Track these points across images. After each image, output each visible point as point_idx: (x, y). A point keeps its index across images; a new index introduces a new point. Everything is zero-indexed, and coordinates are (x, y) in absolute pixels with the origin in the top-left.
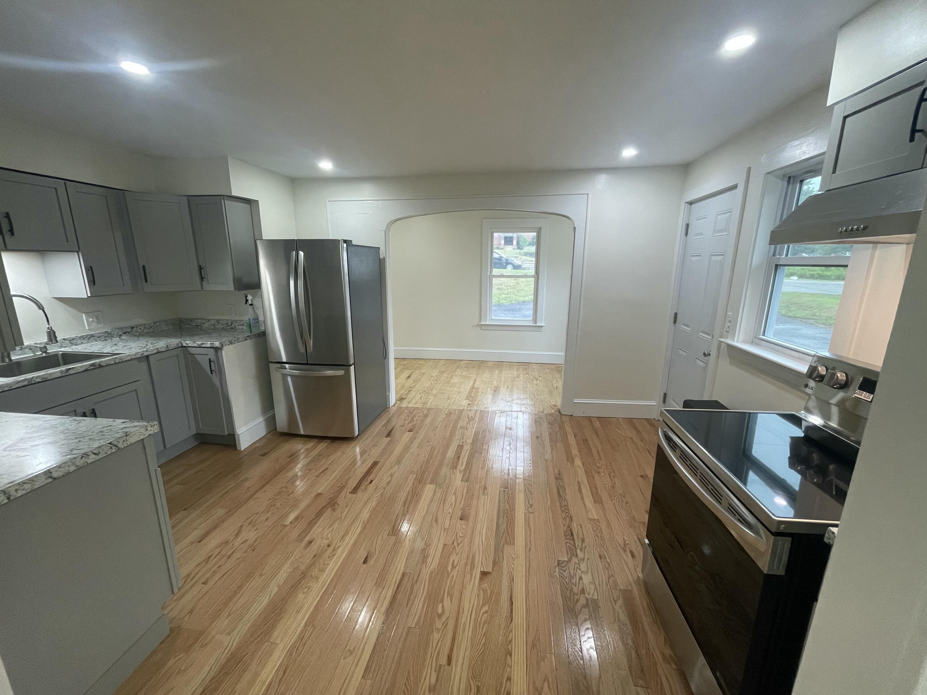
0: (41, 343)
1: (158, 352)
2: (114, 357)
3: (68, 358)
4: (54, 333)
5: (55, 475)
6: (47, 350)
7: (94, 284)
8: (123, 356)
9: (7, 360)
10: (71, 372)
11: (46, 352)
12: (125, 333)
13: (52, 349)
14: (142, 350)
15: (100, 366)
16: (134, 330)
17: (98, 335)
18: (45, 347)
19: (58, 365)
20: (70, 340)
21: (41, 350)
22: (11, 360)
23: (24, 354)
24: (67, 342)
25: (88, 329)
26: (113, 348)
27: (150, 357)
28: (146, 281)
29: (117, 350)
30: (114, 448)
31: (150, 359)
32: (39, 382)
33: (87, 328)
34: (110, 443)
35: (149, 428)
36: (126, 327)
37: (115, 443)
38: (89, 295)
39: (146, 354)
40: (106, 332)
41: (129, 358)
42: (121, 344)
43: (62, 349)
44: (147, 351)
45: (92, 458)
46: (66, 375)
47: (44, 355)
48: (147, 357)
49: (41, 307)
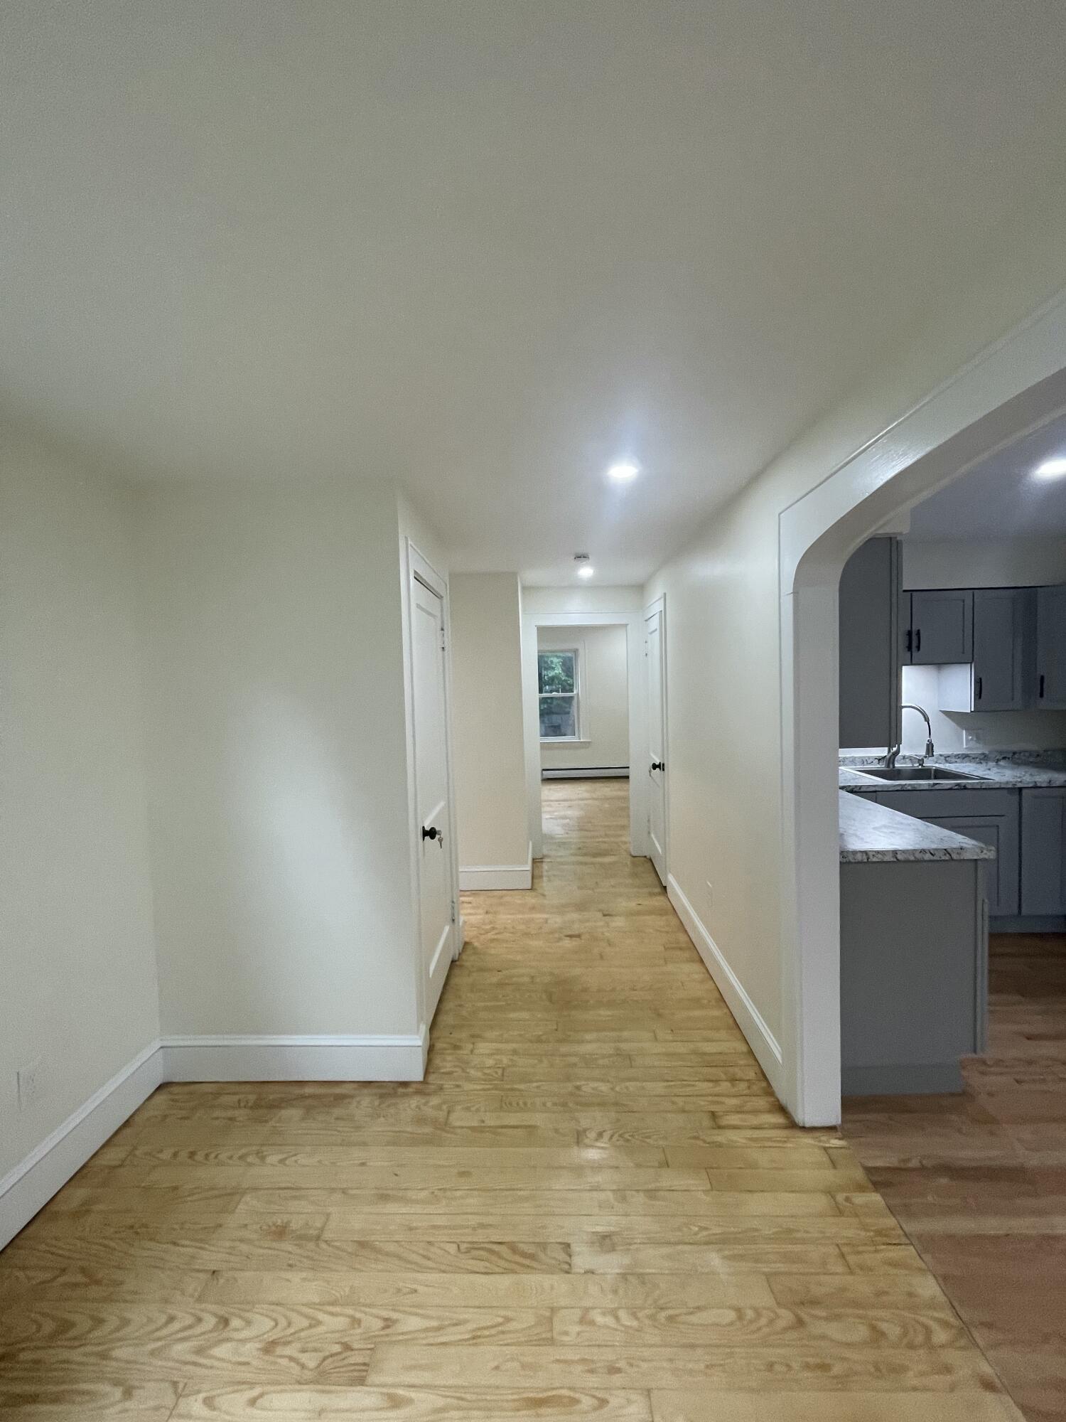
0: (920, 756)
1: (1036, 787)
2: (982, 781)
3: (940, 774)
4: (933, 746)
5: (899, 857)
6: (923, 762)
7: (980, 697)
8: (991, 783)
9: (891, 766)
10: (937, 787)
11: (921, 765)
12: (1004, 758)
13: (929, 763)
14: (1015, 780)
15: (965, 788)
16: (1016, 756)
17: (973, 756)
18: (923, 760)
19: (929, 778)
20: (946, 757)
21: (918, 762)
22: (894, 767)
23: (905, 763)
24: (943, 758)
25: (966, 748)
26: (984, 773)
27: (1024, 792)
28: (1042, 695)
29: (988, 775)
30: (948, 855)
31: (1023, 794)
32: (909, 790)
33: (965, 746)
34: (945, 850)
35: (985, 851)
36: (1007, 752)
37: (949, 851)
38: (973, 710)
39: (1019, 785)
40: (983, 754)
41: (997, 786)
42: (995, 770)
43: (937, 765)
44: (1021, 782)
45: (928, 857)
46: (931, 790)
47: (920, 767)
48: (1020, 789)
49: (927, 720)
